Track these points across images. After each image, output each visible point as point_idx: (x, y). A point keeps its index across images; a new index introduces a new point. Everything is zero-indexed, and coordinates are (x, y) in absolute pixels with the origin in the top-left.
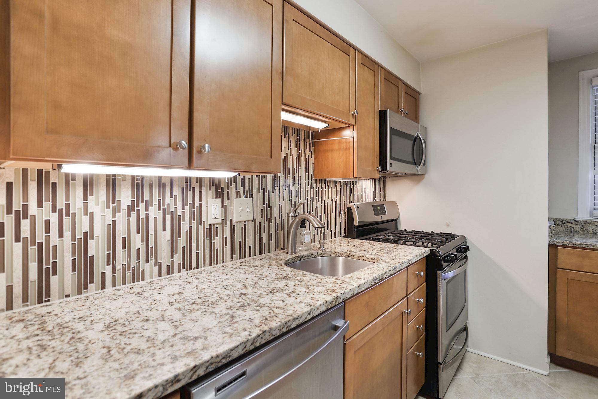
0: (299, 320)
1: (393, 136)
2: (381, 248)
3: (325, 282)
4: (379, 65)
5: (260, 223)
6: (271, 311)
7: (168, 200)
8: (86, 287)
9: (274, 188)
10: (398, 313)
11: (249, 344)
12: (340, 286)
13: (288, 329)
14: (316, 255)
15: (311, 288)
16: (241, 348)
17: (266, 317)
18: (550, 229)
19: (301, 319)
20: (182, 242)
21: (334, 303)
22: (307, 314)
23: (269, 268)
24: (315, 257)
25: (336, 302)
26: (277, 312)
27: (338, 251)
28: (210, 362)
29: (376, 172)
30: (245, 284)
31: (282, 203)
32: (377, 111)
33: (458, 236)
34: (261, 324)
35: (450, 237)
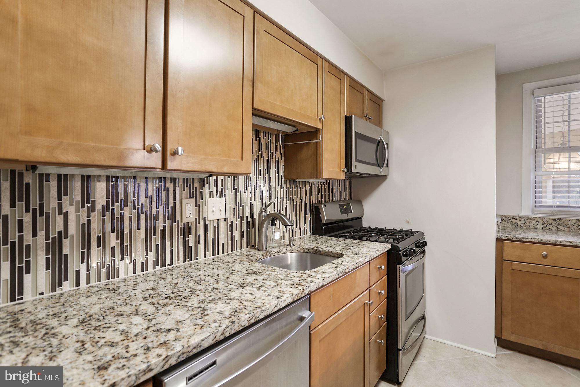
0: (266, 311)
1: (358, 140)
2: (346, 245)
3: (292, 276)
4: (345, 74)
5: (232, 222)
6: (241, 304)
7: (143, 199)
8: (60, 285)
9: (246, 188)
10: (361, 304)
11: (219, 334)
12: (306, 280)
13: (256, 320)
14: (286, 251)
15: (279, 282)
16: (211, 338)
17: (236, 309)
18: (497, 224)
19: (269, 310)
21: (300, 295)
22: (274, 306)
23: (241, 264)
24: (285, 253)
25: (302, 294)
26: (246, 305)
27: (306, 248)
28: (181, 352)
29: (342, 173)
30: (217, 279)
31: (254, 202)
32: (343, 116)
33: (417, 232)
34: (230, 316)
35: (410, 233)
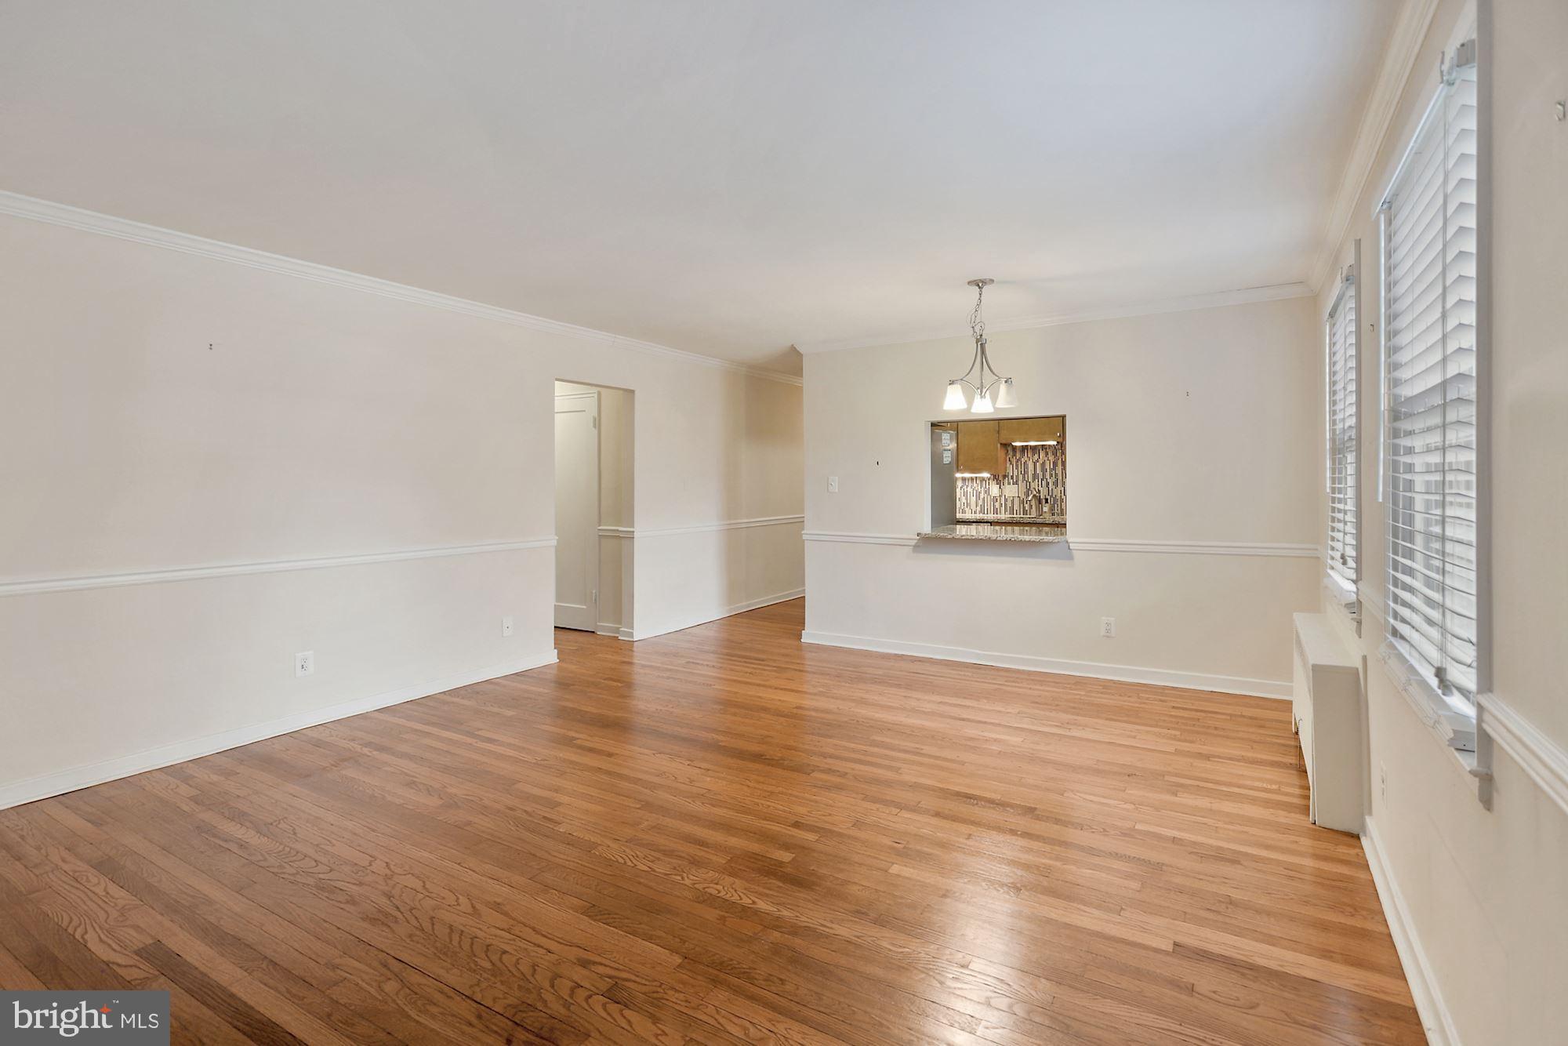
7: (975, 485)
9: (1034, 480)
20: (980, 502)
31: (1040, 488)
